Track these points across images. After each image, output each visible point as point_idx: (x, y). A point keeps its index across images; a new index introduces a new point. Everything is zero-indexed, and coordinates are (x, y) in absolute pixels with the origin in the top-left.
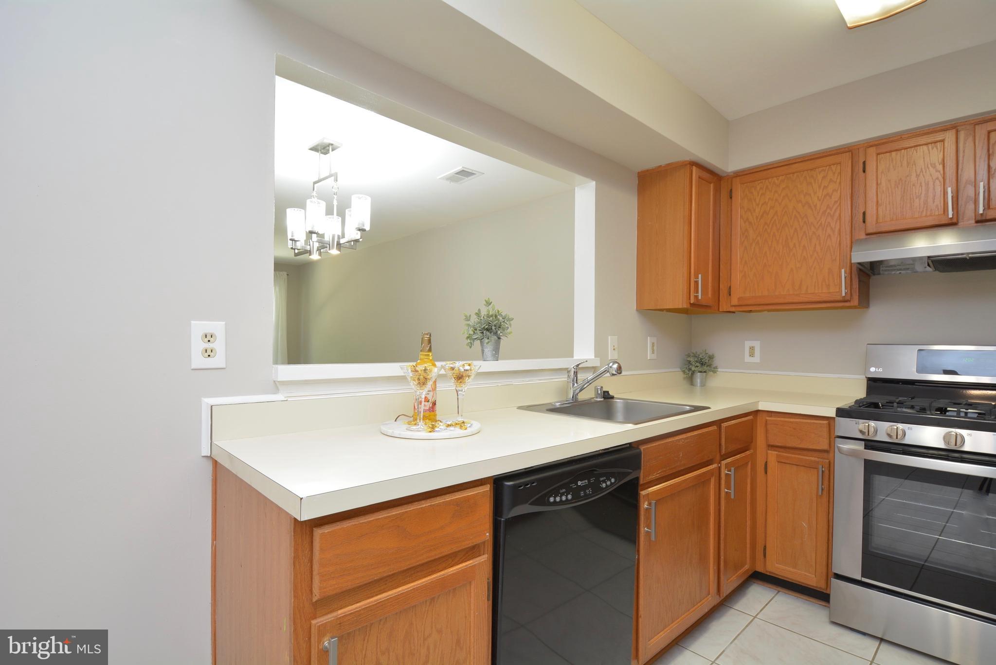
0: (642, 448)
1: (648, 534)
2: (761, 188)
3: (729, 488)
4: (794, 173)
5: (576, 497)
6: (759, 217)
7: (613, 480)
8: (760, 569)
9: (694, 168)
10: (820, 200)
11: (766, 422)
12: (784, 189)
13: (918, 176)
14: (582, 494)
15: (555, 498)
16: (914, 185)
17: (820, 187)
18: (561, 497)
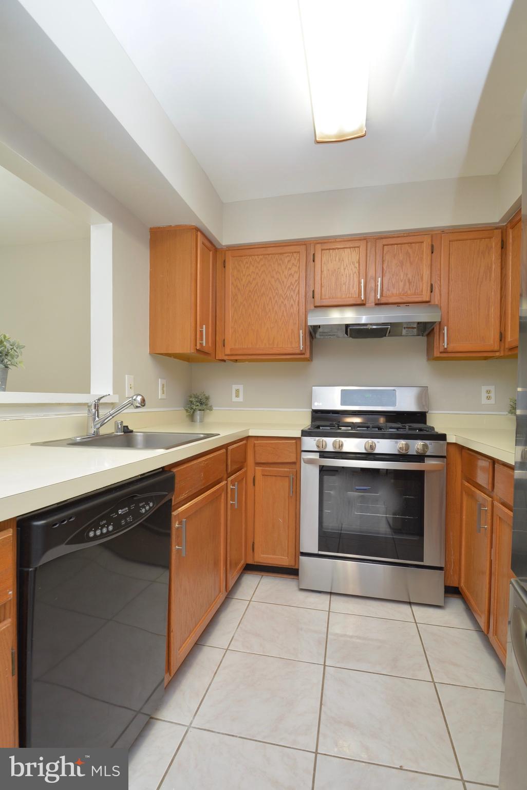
0: (175, 470)
1: (179, 551)
2: (247, 263)
3: (233, 500)
4: (269, 255)
5: (117, 527)
6: (245, 285)
7: (151, 504)
8: (250, 562)
9: (199, 233)
10: (286, 278)
11: (254, 445)
12: (262, 266)
13: (344, 269)
14: (123, 522)
15: (95, 531)
16: (342, 275)
17: (286, 268)
18: (101, 529)
